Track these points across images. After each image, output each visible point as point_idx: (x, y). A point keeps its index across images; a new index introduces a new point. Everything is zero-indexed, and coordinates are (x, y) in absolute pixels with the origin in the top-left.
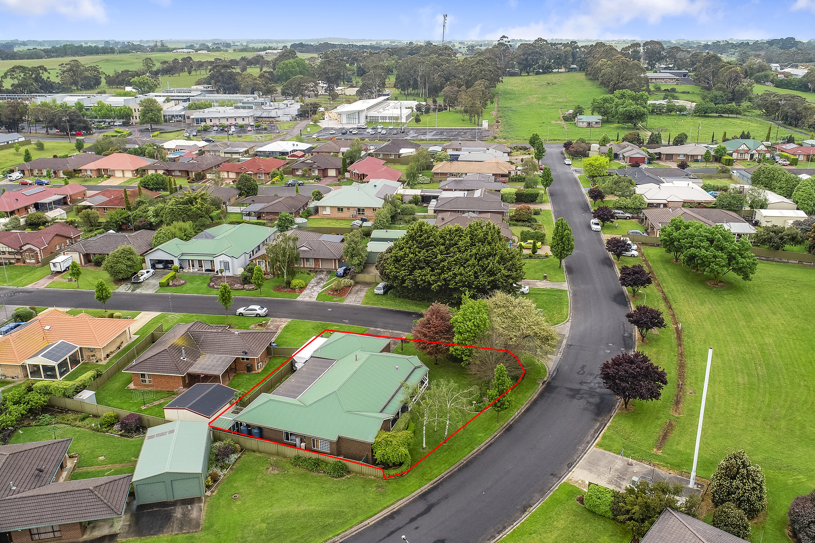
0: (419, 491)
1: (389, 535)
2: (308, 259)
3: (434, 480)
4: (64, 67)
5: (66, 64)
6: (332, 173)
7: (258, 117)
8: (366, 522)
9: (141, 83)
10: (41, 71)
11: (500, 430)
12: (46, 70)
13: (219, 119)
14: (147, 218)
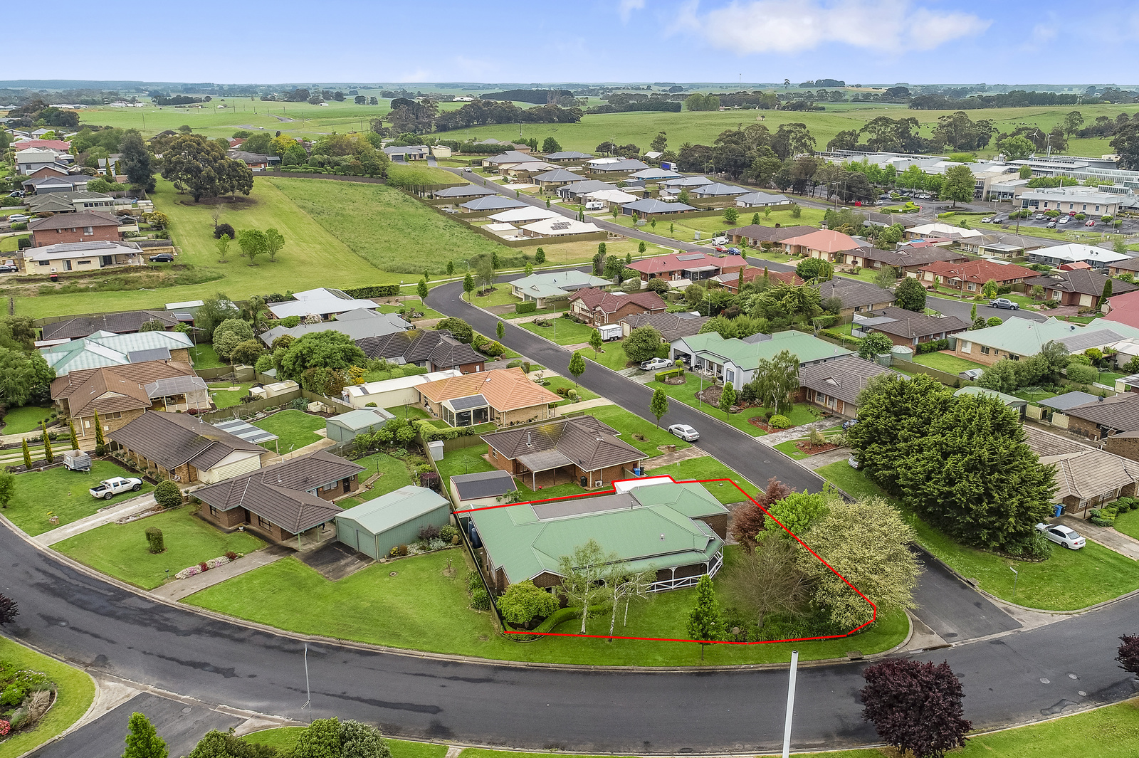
0: (507, 662)
1: (416, 675)
2: (831, 398)
3: (534, 664)
4: (945, 120)
5: (948, 117)
6: (1086, 301)
7: (1130, 208)
8: (423, 653)
9: (1011, 146)
10: (911, 125)
11: (691, 668)
12: (917, 123)
13: (1059, 203)
14: (742, 307)
